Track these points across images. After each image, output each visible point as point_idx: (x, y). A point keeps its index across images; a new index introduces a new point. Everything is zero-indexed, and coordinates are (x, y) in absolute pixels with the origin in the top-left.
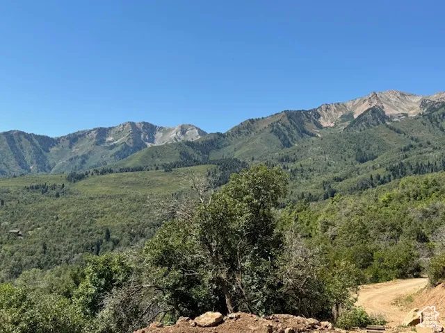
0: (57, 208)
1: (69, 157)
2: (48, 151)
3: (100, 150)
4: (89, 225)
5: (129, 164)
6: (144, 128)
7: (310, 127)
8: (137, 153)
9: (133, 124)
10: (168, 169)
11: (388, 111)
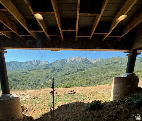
0: (29, 76)
1: (26, 66)
2: (22, 65)
4: (36, 79)
6: (38, 61)
7: (65, 62)
8: (38, 66)
10: (45, 69)
11: (77, 60)
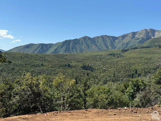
0: (118, 62)
1: (122, 44)
2: (115, 42)
3: (133, 40)
4: (129, 68)
5: (144, 45)
6: (150, 31)
8: (148, 41)
9: (146, 30)
10: (160, 47)
